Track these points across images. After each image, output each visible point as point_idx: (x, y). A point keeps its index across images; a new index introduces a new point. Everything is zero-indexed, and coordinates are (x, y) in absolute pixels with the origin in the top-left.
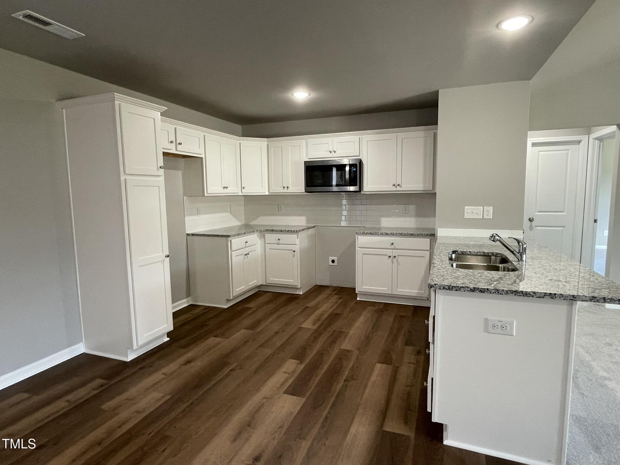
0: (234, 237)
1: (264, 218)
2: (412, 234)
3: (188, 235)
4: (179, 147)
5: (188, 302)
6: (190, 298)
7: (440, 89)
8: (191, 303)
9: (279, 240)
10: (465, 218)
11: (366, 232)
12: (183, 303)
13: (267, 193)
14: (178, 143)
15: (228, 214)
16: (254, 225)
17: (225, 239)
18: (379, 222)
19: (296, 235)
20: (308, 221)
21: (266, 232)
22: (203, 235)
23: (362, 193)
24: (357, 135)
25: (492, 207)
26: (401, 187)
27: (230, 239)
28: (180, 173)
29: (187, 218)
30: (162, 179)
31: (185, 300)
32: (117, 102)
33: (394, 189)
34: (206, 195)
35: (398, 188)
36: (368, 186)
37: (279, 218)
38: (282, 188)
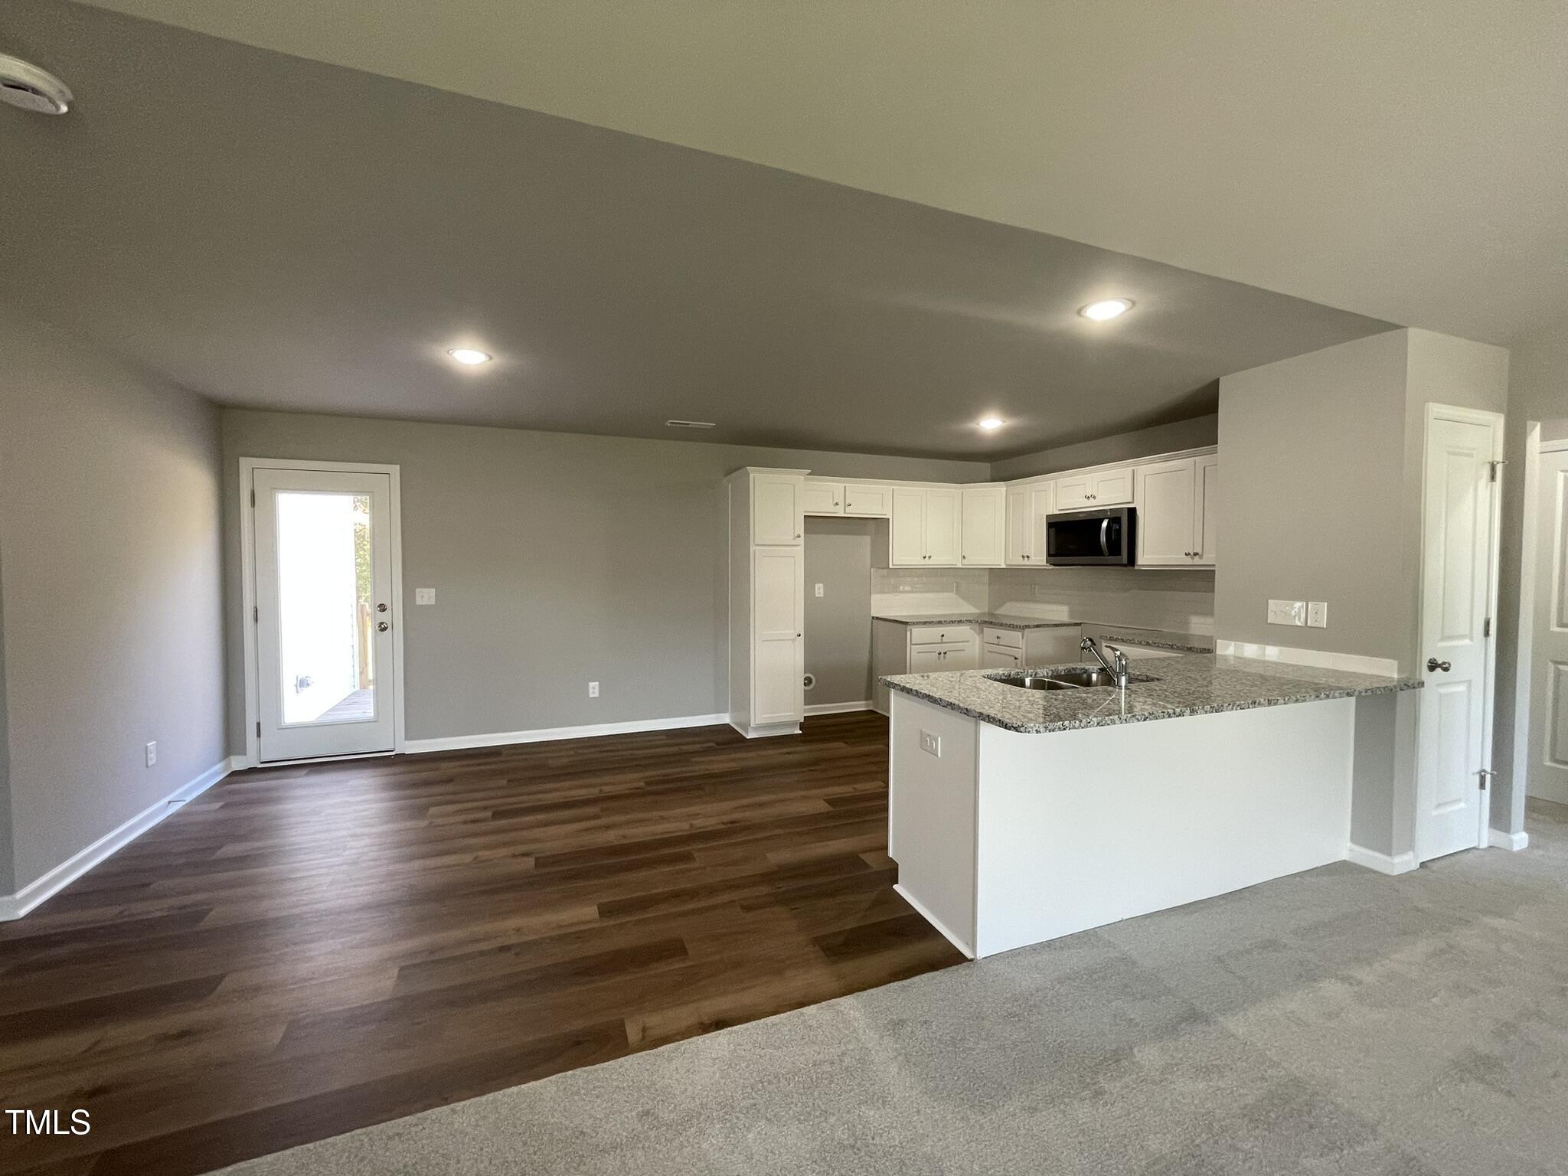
0: (915, 626)
1: (1013, 604)
2: (1191, 648)
3: (873, 618)
4: (848, 509)
5: (867, 705)
6: (871, 702)
7: (1222, 376)
8: (871, 708)
9: (998, 638)
10: (1269, 621)
11: (1115, 637)
12: (860, 706)
13: (1003, 566)
14: (847, 503)
15: (952, 595)
16: (1000, 615)
17: (903, 626)
18: (1186, 624)
19: (1020, 634)
20: (1071, 613)
21: (984, 625)
22: (896, 621)
23: (1136, 568)
24: (1127, 466)
25: (1326, 604)
26: (1201, 557)
27: (909, 627)
28: (867, 539)
29: (873, 597)
30: (801, 549)
31: (863, 702)
32: (751, 475)
33: (1188, 561)
34: (891, 567)
35: (1197, 561)
36: (1145, 556)
37: (1032, 606)
38: (1021, 558)
